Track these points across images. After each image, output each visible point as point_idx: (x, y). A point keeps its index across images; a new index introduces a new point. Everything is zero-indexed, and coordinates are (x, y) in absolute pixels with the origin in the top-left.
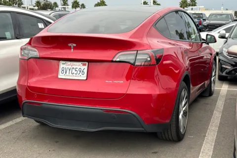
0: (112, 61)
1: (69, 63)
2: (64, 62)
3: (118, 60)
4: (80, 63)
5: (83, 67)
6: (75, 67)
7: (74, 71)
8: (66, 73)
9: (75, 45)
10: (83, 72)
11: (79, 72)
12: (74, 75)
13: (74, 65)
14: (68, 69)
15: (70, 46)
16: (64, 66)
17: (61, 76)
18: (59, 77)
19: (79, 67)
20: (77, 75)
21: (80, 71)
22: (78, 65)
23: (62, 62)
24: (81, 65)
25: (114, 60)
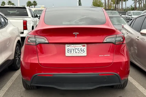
0: (103, 43)
1: (72, 45)
2: (69, 45)
3: (105, 41)
4: (80, 45)
5: (83, 48)
6: (77, 48)
7: (77, 50)
8: (71, 52)
9: (78, 33)
10: (83, 50)
11: (80, 51)
12: (77, 53)
13: (76, 47)
14: (72, 50)
15: (75, 34)
16: (69, 48)
17: (67, 54)
18: (66, 55)
19: (80, 48)
20: (80, 53)
21: (82, 50)
22: (80, 47)
23: (66, 45)
24: (82, 46)
25: (104, 41)
